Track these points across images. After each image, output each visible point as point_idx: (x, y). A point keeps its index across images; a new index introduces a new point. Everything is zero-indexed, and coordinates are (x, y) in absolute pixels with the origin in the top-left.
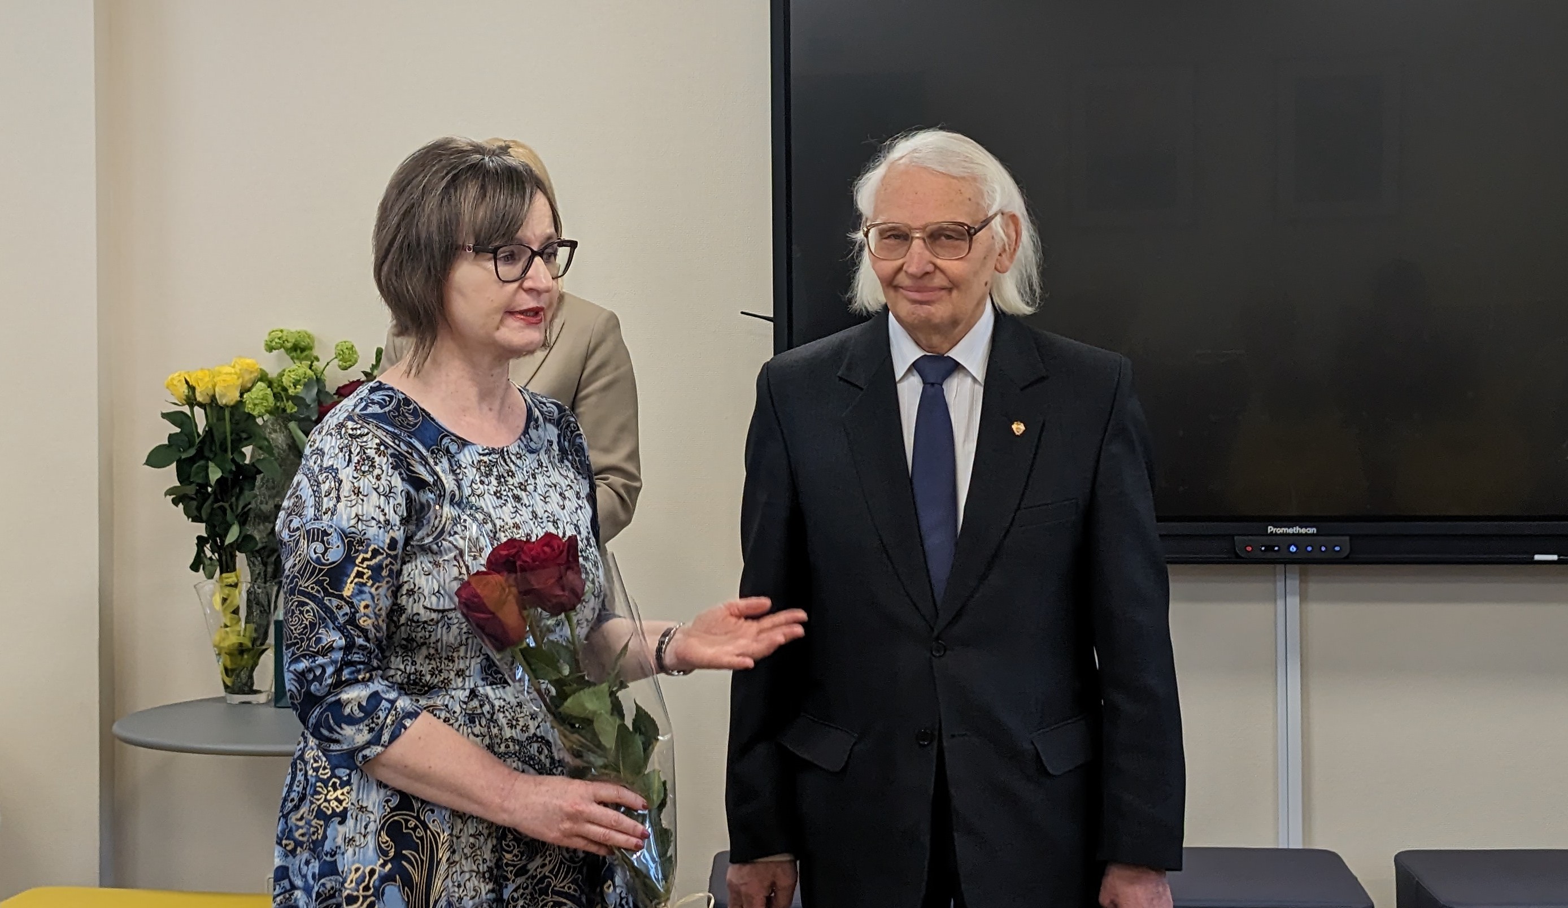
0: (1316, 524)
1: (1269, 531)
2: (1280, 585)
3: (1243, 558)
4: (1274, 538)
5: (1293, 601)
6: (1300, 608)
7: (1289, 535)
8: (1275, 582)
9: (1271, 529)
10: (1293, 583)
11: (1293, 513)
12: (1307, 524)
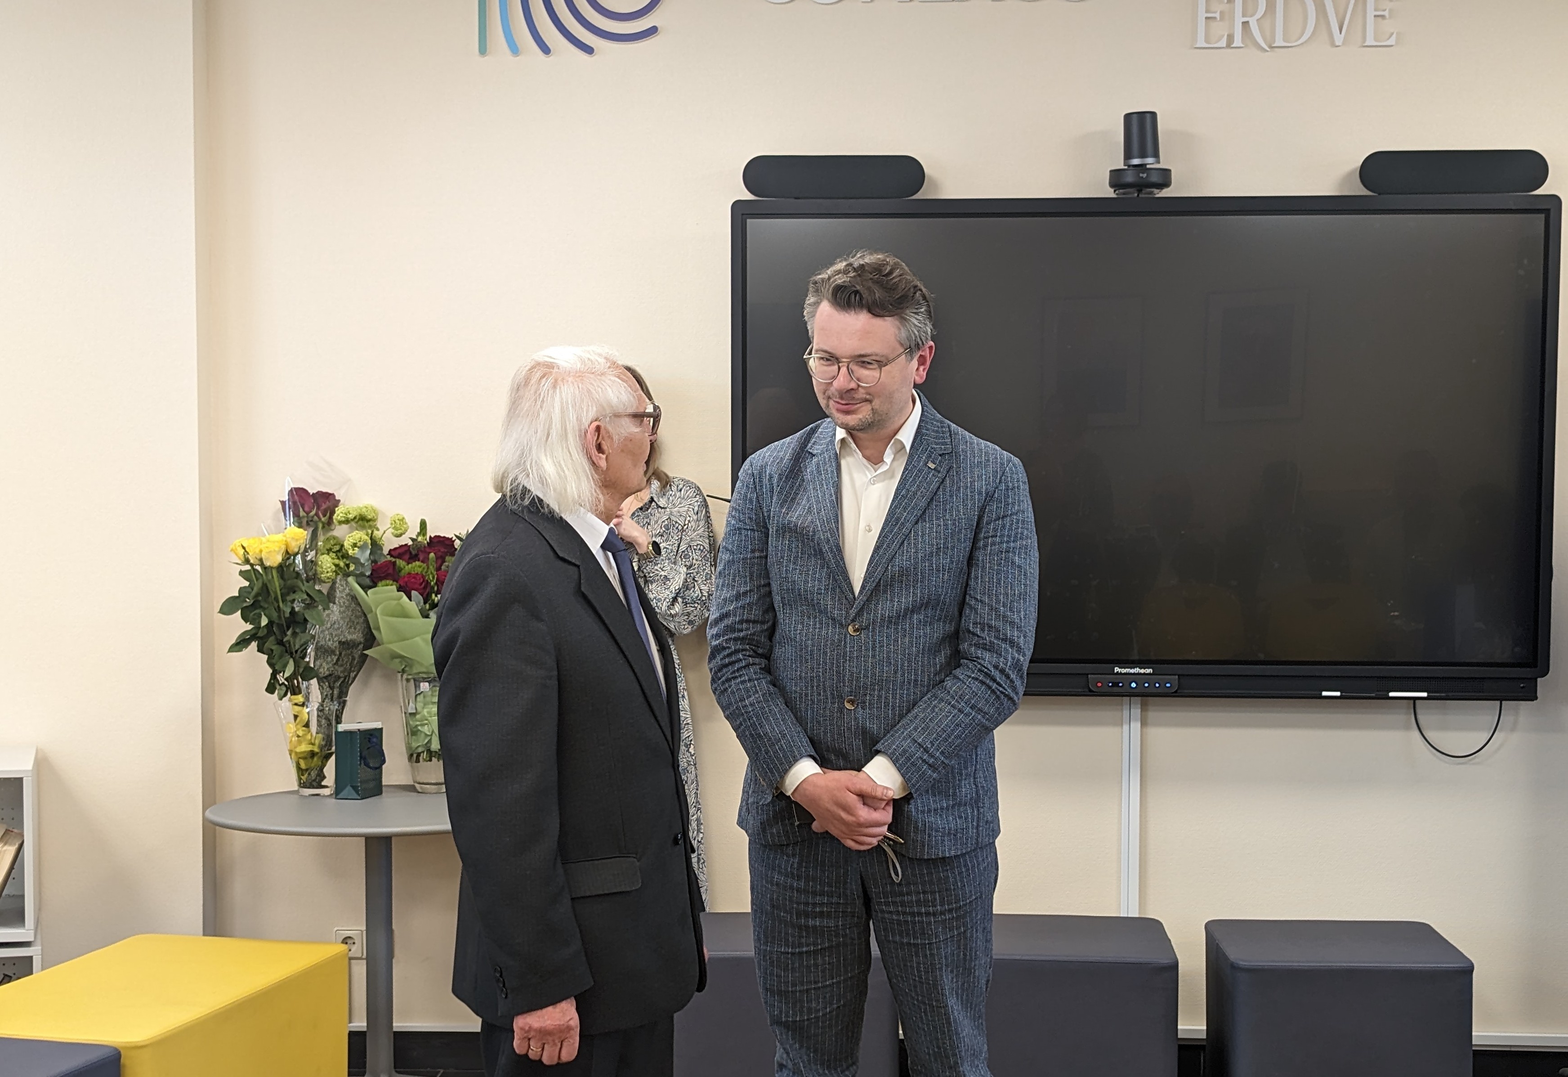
0: (1151, 665)
1: (1116, 671)
2: (1126, 713)
3: (1093, 692)
4: (1118, 676)
5: (1136, 726)
6: (1141, 731)
7: (1131, 674)
8: (1122, 710)
9: (1117, 669)
10: (1136, 711)
11: (1136, 657)
12: (1146, 665)
